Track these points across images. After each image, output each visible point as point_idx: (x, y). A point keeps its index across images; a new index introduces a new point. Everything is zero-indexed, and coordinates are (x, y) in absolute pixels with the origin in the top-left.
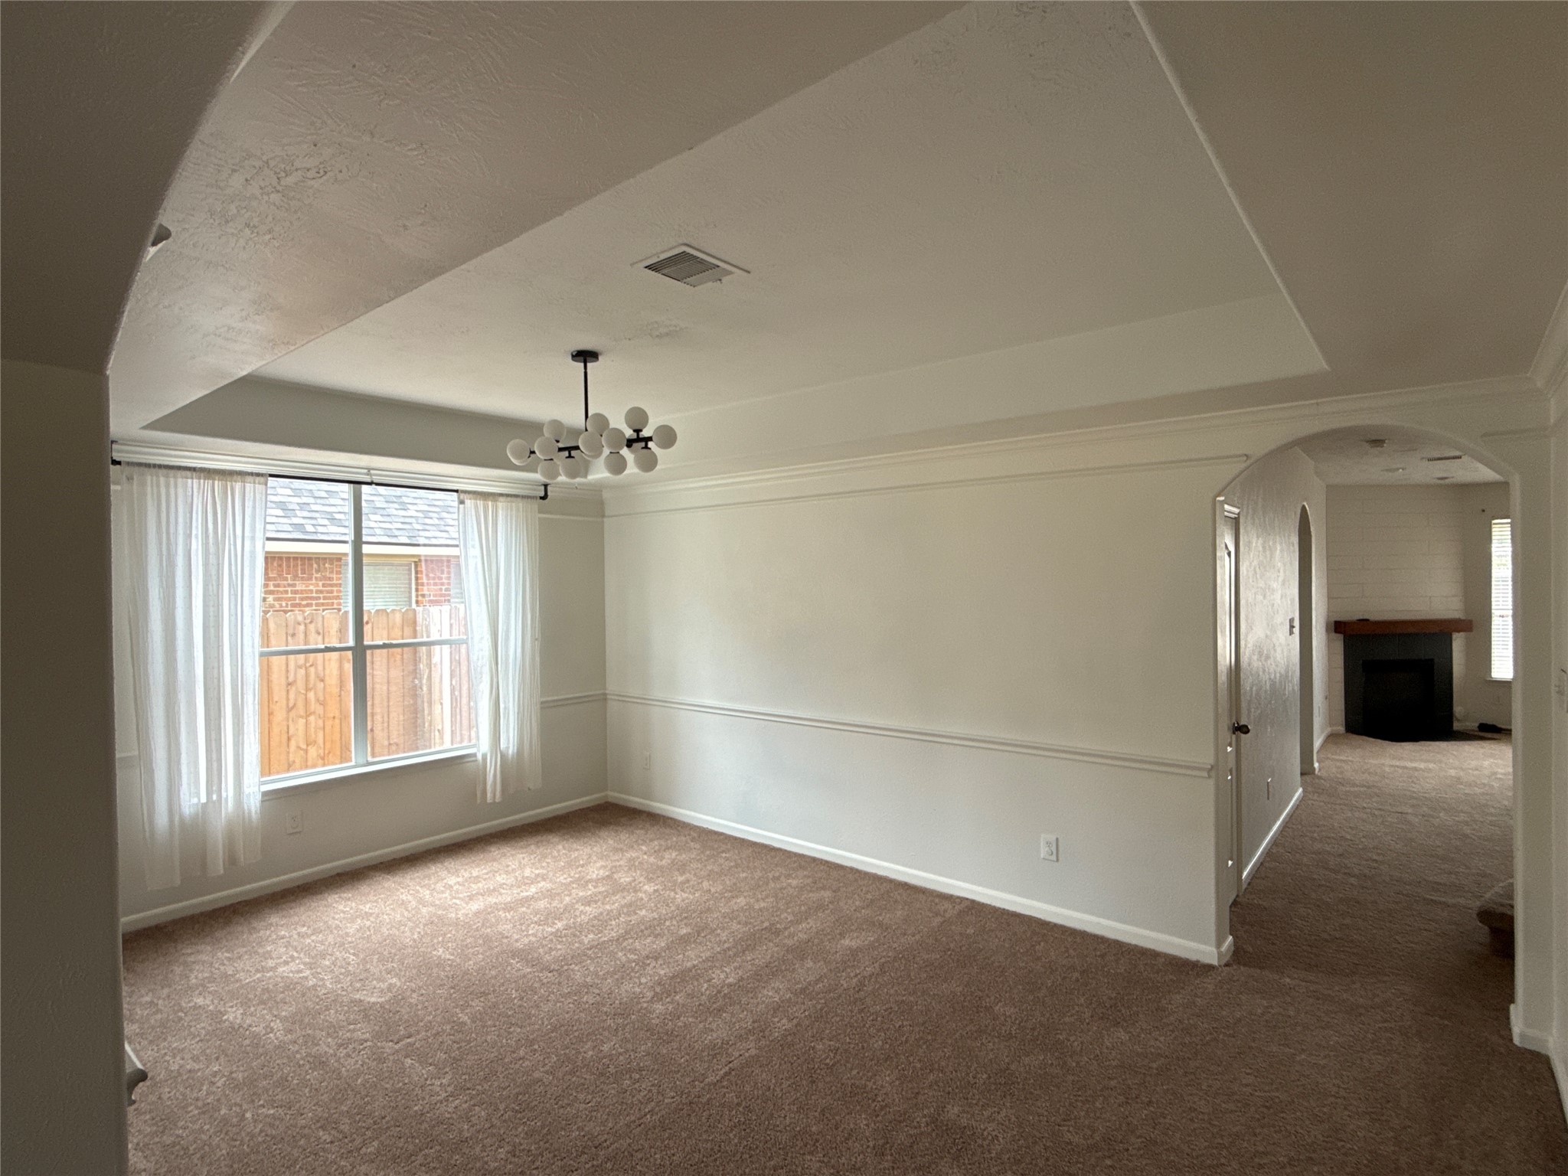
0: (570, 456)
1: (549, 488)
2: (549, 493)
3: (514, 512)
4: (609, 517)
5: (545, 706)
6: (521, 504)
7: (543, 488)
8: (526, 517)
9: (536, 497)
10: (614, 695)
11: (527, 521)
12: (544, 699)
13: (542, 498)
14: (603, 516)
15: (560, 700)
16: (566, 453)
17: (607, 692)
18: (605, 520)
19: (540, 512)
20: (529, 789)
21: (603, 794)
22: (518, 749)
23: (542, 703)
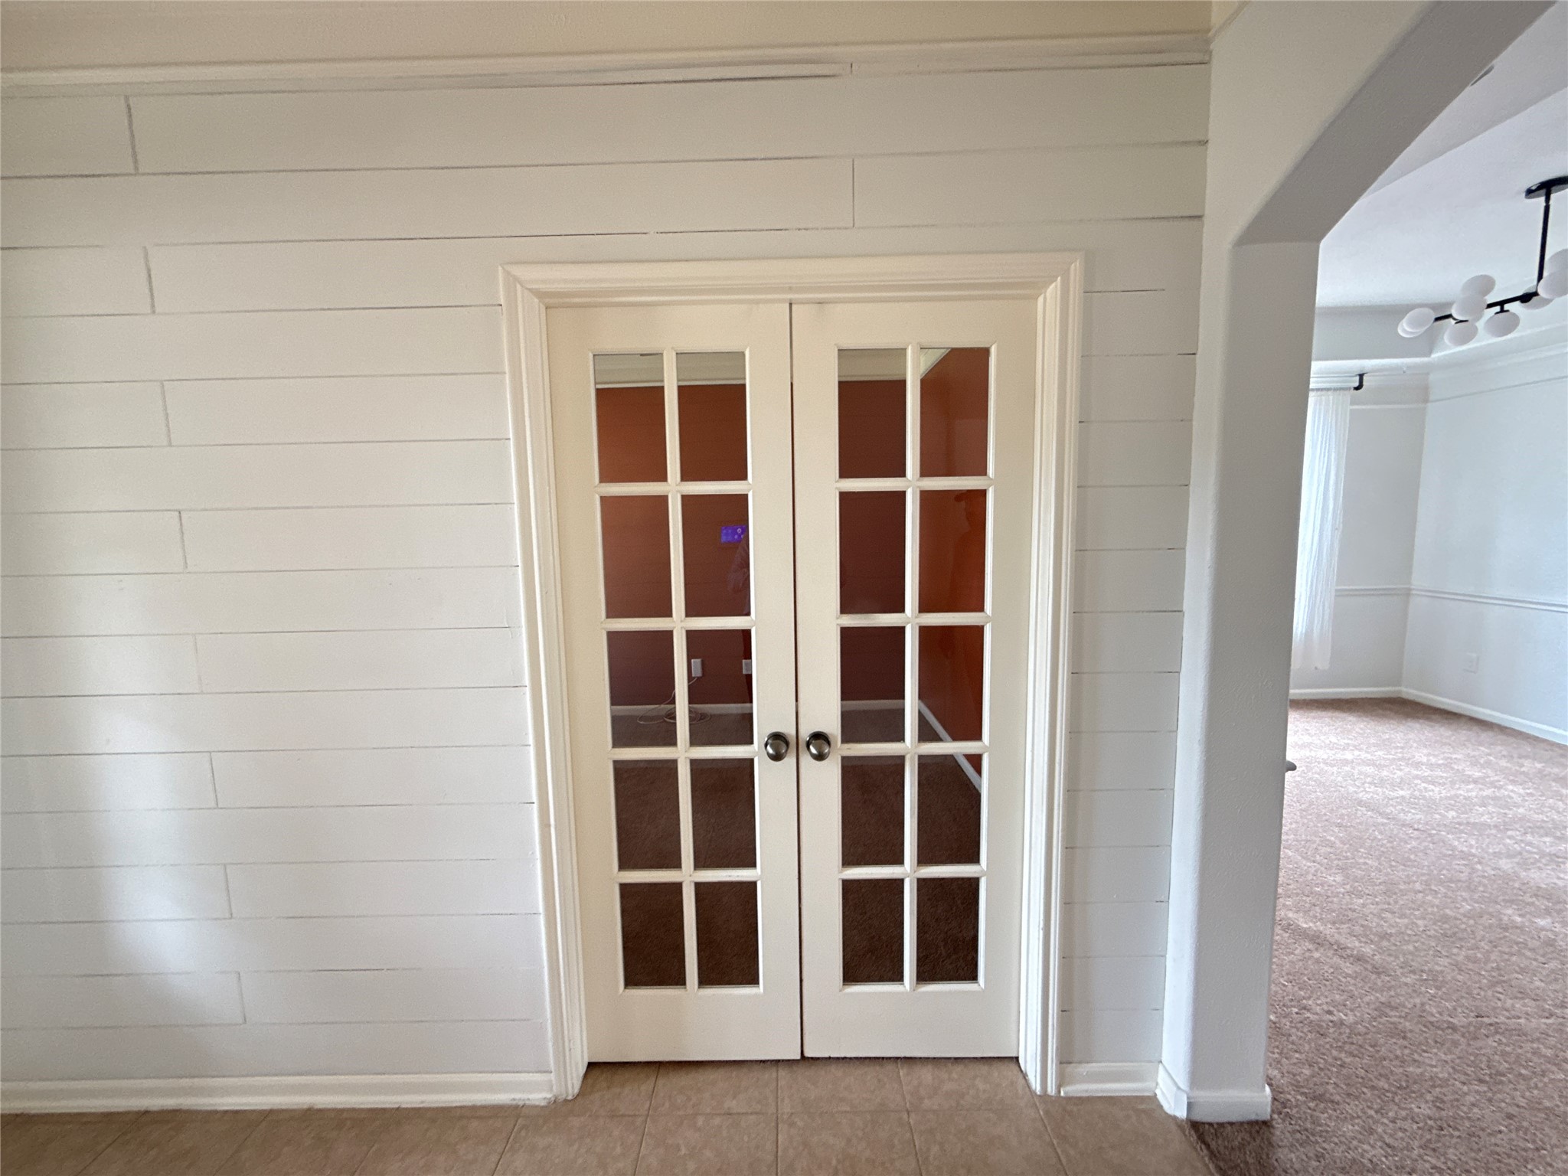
0: (1502, 311)
1: (1365, 378)
2: (1364, 383)
3: (1323, 407)
4: (1432, 401)
5: (1340, 594)
6: (1331, 395)
7: (1358, 378)
8: (1337, 410)
9: (1349, 389)
10: (1418, 590)
11: (1337, 415)
12: (1339, 588)
13: (1357, 388)
14: (1426, 401)
15: (1356, 590)
16: (1498, 309)
17: (1413, 587)
18: (1429, 404)
19: (1352, 404)
20: (1316, 668)
21: (1397, 688)
22: (1306, 631)
23: (1336, 590)
